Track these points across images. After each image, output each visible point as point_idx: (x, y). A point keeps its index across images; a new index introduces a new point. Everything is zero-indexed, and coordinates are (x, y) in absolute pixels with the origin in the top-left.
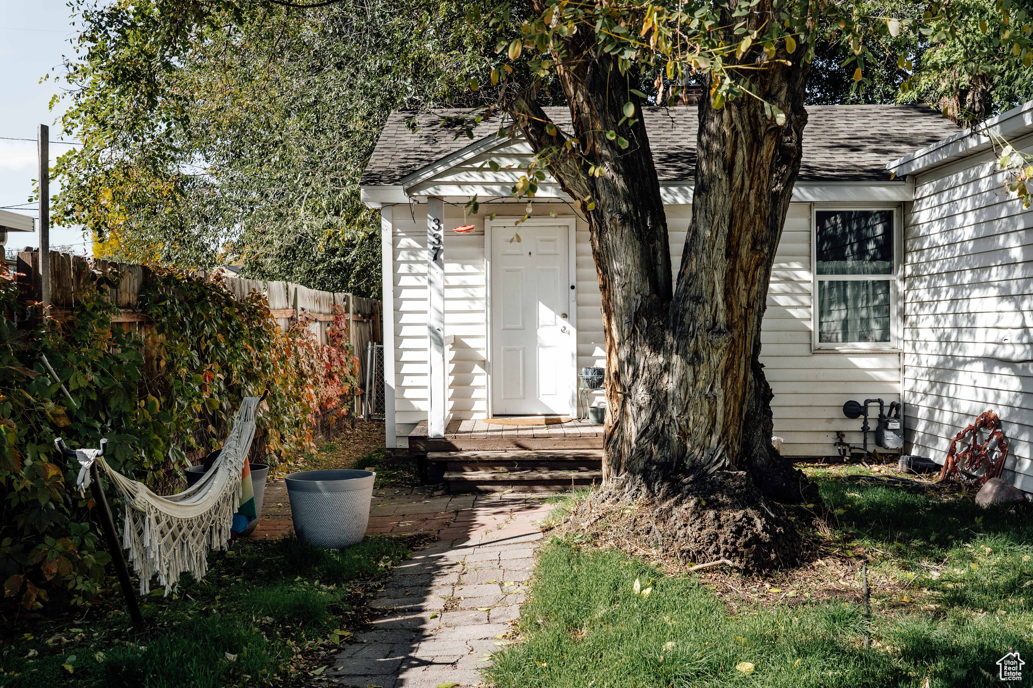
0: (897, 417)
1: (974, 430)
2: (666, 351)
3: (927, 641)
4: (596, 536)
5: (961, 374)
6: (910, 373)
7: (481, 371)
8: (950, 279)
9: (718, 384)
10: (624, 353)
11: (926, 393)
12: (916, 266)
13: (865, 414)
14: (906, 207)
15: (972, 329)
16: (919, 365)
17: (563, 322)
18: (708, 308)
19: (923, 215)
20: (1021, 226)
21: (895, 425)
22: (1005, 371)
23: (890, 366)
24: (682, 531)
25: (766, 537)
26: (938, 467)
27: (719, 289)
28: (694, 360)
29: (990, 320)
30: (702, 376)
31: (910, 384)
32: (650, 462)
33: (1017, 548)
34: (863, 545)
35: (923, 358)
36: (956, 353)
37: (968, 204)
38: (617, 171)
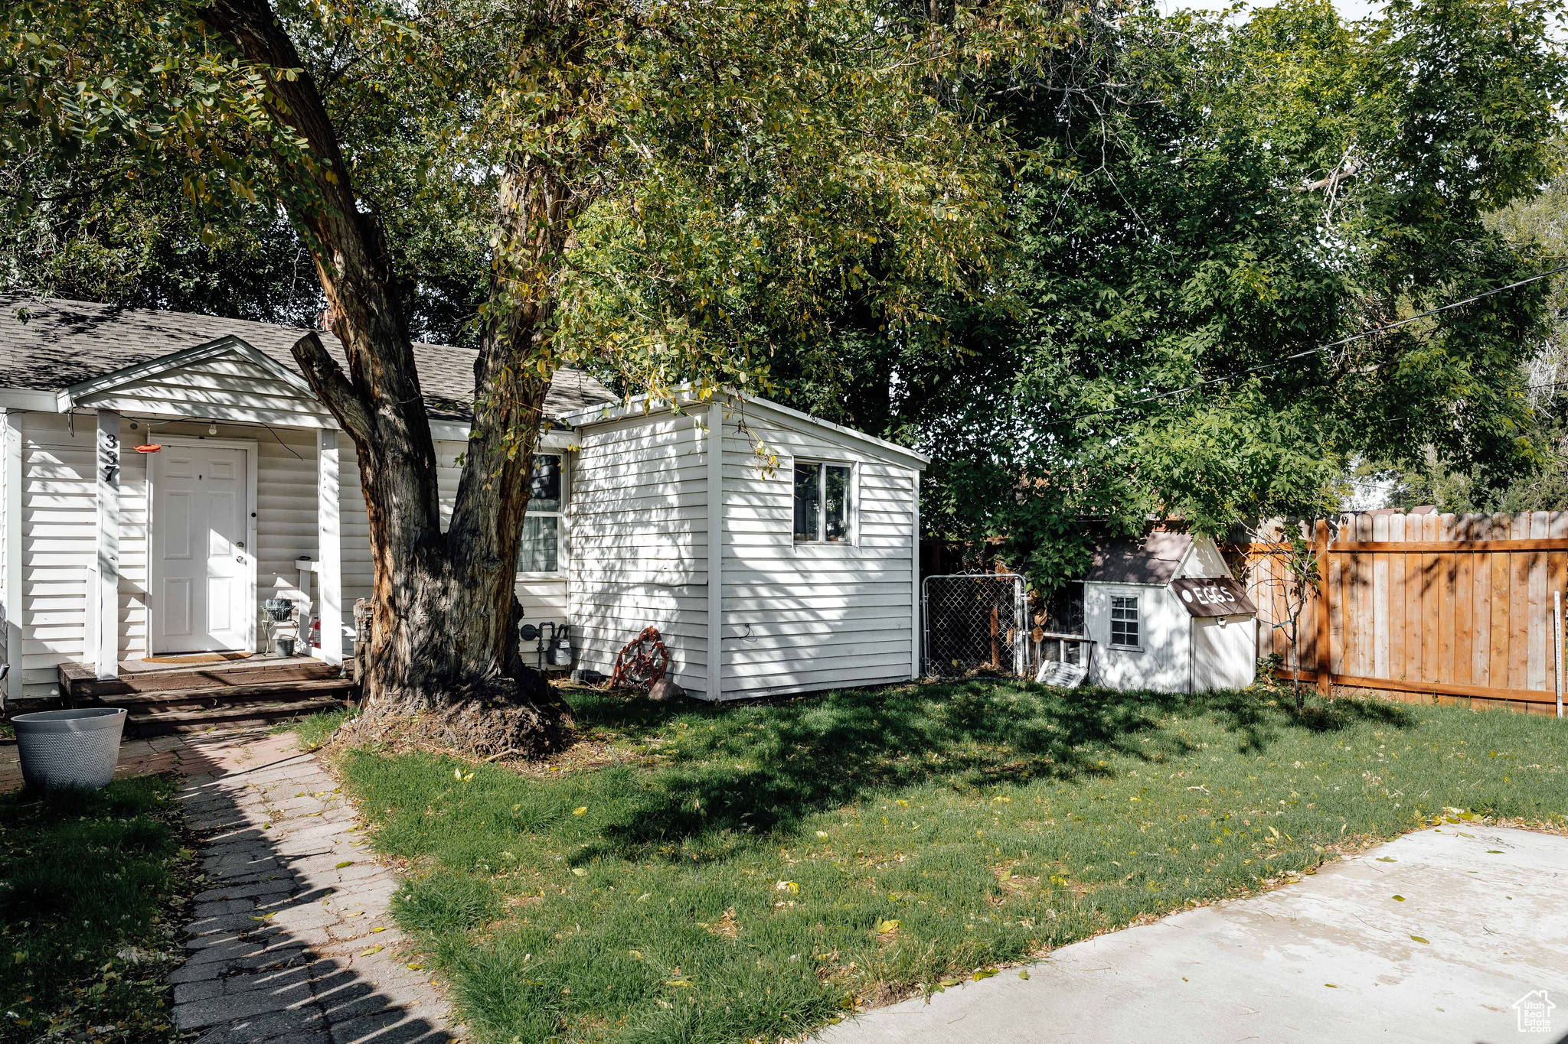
0: (565, 637)
1: (637, 644)
2: (443, 576)
3: (681, 781)
4: (391, 744)
5: (624, 598)
6: (575, 599)
7: (138, 604)
8: (614, 519)
9: (490, 605)
10: (399, 579)
11: (591, 616)
12: (582, 506)
13: (540, 636)
14: (572, 455)
15: (635, 560)
16: (584, 591)
17: (238, 552)
18: (483, 539)
19: (588, 462)
20: (677, 479)
21: (565, 644)
22: (665, 593)
23: (556, 592)
24: (474, 731)
25: (542, 729)
26: (604, 678)
27: (493, 523)
28: (471, 584)
29: (651, 552)
30: (478, 598)
31: (575, 608)
32: (429, 675)
33: (705, 722)
34: (600, 731)
35: (589, 586)
36: (620, 580)
37: (631, 457)
38: (399, 415)
